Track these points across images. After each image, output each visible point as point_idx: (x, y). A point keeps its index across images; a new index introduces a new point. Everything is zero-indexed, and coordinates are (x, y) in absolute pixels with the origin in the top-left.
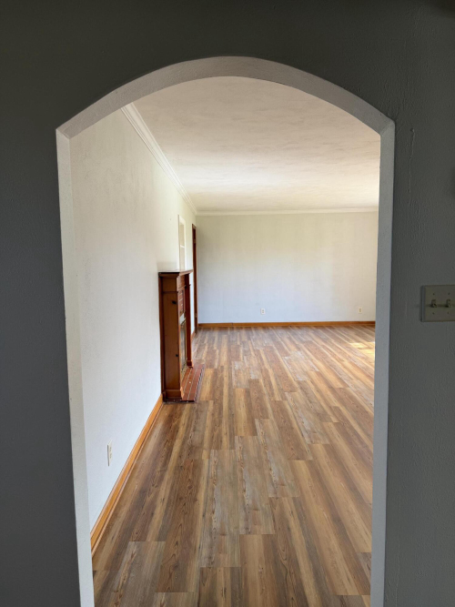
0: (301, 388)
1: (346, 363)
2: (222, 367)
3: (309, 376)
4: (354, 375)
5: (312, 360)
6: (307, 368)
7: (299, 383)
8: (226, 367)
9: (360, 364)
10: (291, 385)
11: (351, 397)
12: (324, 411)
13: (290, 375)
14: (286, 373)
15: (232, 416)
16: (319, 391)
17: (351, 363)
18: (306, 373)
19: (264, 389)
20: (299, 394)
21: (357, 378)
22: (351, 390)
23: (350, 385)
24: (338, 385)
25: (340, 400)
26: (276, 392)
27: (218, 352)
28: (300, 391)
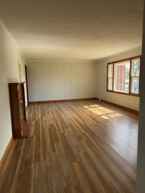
0: (70, 126)
1: (84, 114)
2: (39, 119)
3: (72, 121)
4: (87, 119)
5: (72, 114)
6: (71, 117)
7: (69, 124)
8: (40, 119)
9: (88, 114)
10: (66, 125)
11: (89, 128)
12: (80, 136)
13: (65, 121)
14: (64, 120)
15: (44, 142)
16: (77, 127)
17: (85, 114)
18: (71, 120)
19: (56, 128)
20: (70, 129)
21: (89, 120)
22: (88, 125)
23: (87, 123)
24: (83, 123)
25: (85, 130)
26: (61, 129)
27: (37, 113)
28: (70, 127)
